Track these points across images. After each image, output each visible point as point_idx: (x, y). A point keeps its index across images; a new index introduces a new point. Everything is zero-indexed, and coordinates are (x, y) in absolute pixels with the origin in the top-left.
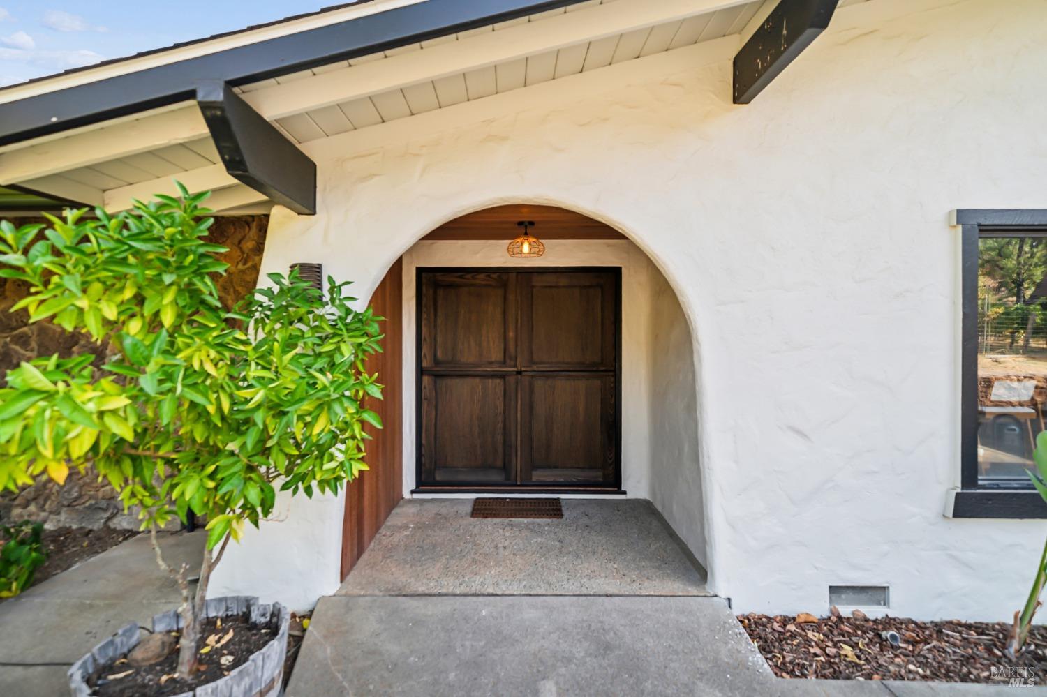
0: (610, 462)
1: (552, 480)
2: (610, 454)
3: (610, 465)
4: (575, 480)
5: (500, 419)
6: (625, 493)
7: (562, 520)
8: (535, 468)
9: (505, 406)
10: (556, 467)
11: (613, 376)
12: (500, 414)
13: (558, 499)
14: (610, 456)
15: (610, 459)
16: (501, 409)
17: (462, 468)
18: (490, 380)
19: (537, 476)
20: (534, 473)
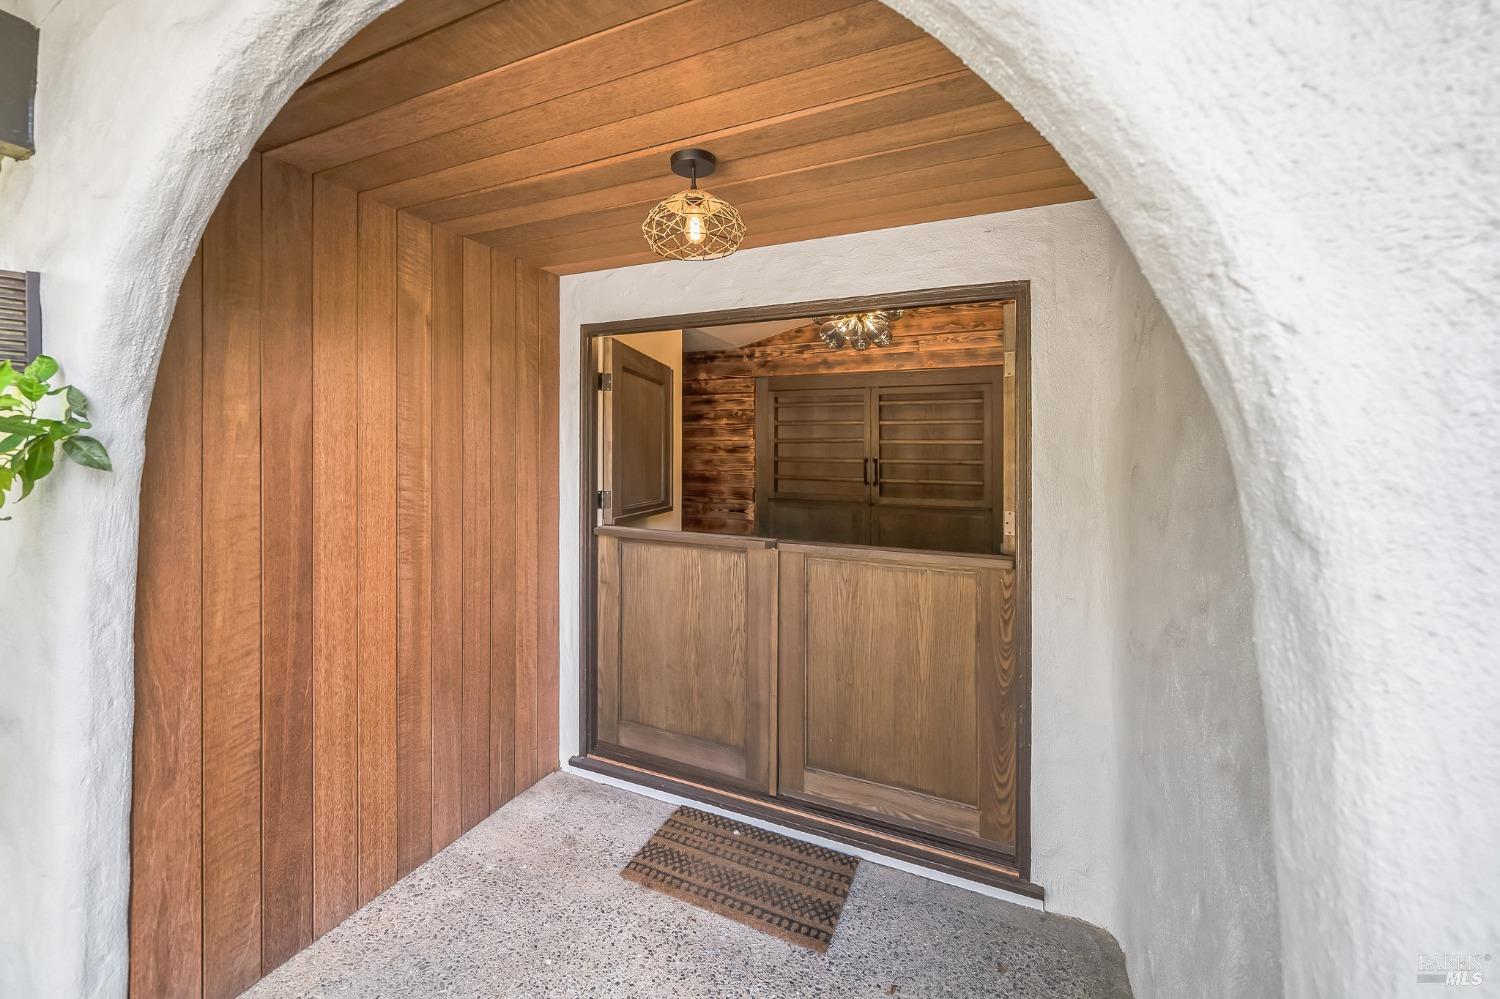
0: (1002, 794)
1: (849, 802)
2: (1002, 774)
3: (1003, 801)
4: (905, 817)
5: (739, 640)
6: (1039, 894)
7: (821, 961)
8: (810, 763)
9: (747, 615)
10: (859, 774)
11: (1008, 572)
12: (738, 629)
13: (852, 862)
14: (1003, 780)
15: (1002, 786)
16: (739, 620)
17: (666, 730)
18: (719, 555)
19: (817, 785)
20: (809, 776)
